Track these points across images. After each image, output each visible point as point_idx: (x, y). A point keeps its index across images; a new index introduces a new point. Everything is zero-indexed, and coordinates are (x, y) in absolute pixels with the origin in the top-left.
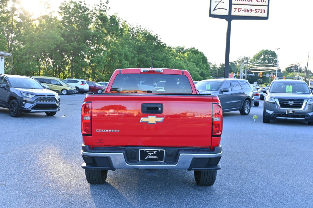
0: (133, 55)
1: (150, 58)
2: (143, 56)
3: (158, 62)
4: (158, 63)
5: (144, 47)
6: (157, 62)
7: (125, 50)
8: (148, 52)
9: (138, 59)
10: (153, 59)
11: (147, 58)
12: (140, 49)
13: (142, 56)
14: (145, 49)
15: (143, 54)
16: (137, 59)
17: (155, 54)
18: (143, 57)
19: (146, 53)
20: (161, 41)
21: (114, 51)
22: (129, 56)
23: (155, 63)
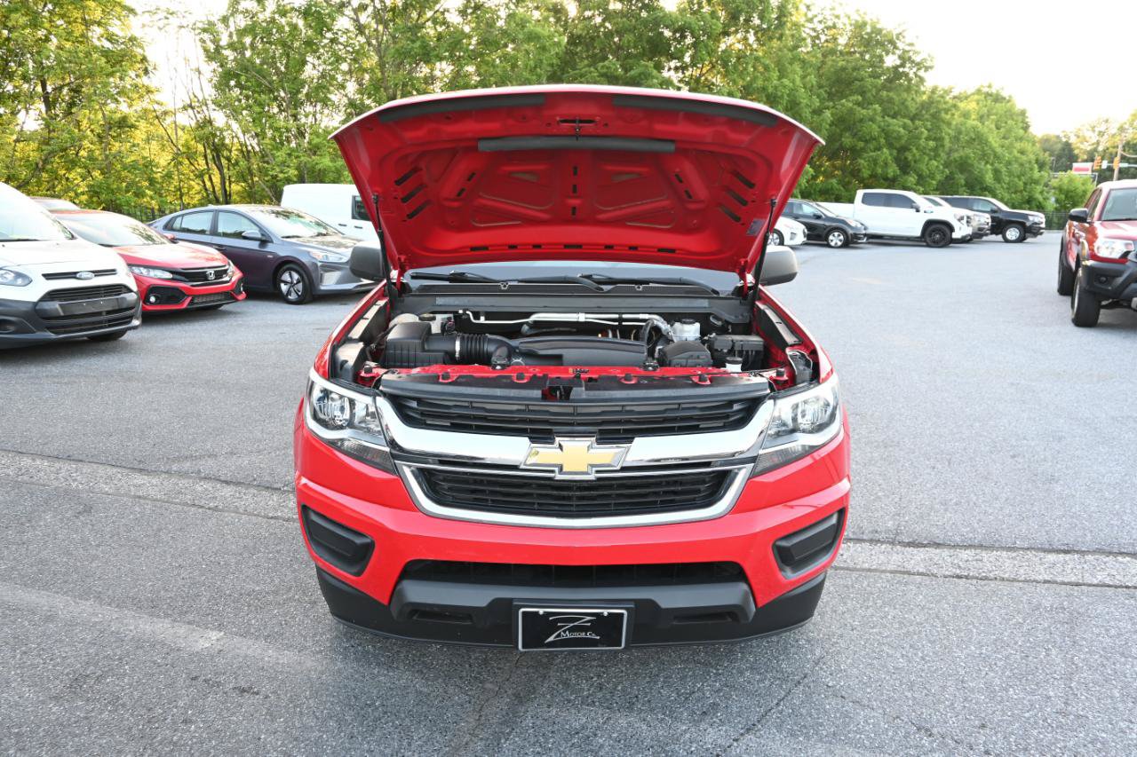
0: (817, 103)
1: (875, 110)
2: (851, 105)
3: (905, 123)
4: (905, 127)
5: (855, 74)
6: (901, 123)
7: (793, 82)
8: (870, 87)
9: (832, 114)
10: (885, 113)
11: (864, 112)
12: (839, 81)
13: (847, 103)
14: (857, 80)
15: (851, 98)
16: (829, 115)
17: (894, 97)
18: (851, 109)
19: (863, 93)
20: (916, 48)
21: (755, 85)
22: (802, 105)
23: (891, 128)
